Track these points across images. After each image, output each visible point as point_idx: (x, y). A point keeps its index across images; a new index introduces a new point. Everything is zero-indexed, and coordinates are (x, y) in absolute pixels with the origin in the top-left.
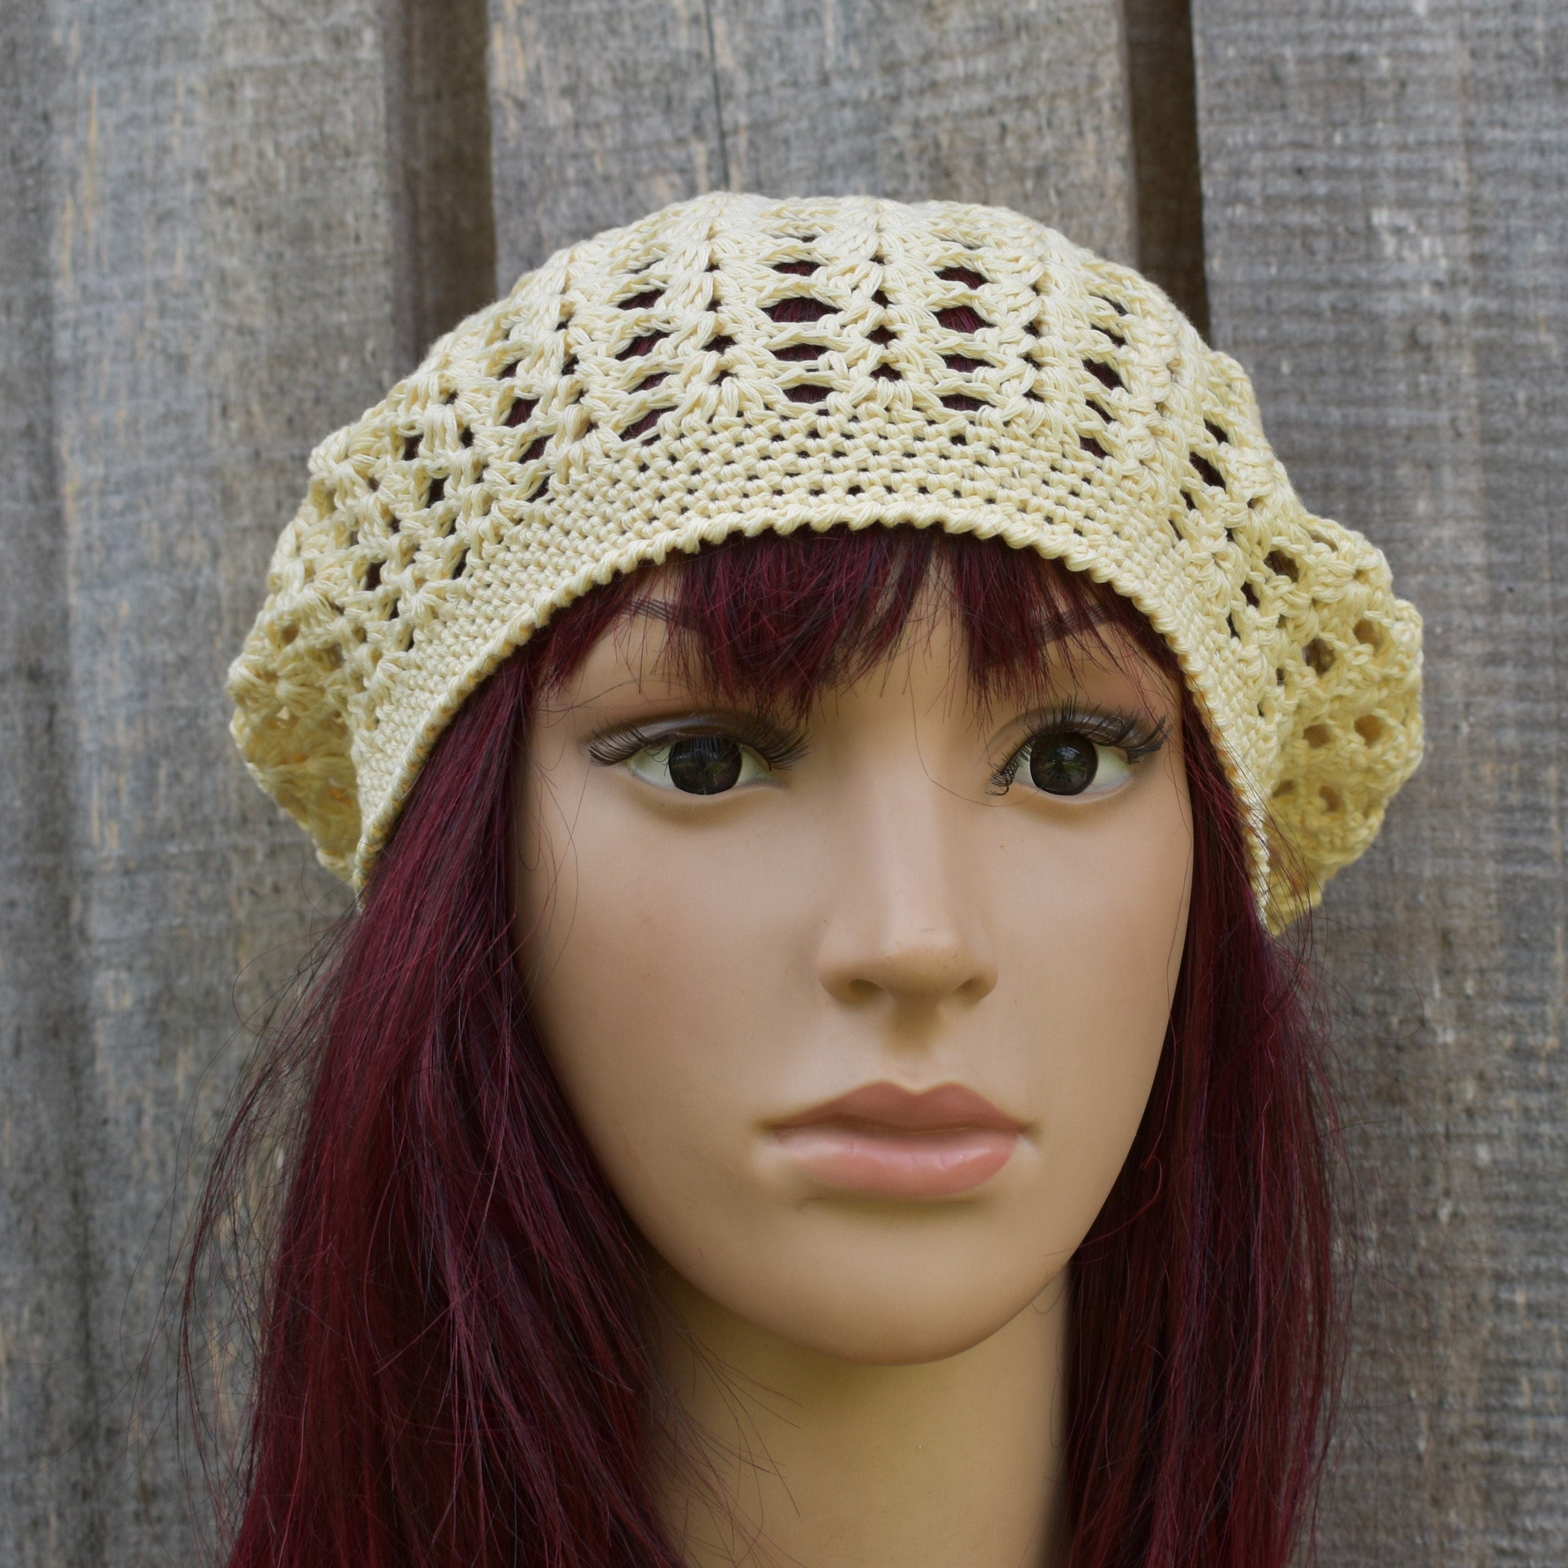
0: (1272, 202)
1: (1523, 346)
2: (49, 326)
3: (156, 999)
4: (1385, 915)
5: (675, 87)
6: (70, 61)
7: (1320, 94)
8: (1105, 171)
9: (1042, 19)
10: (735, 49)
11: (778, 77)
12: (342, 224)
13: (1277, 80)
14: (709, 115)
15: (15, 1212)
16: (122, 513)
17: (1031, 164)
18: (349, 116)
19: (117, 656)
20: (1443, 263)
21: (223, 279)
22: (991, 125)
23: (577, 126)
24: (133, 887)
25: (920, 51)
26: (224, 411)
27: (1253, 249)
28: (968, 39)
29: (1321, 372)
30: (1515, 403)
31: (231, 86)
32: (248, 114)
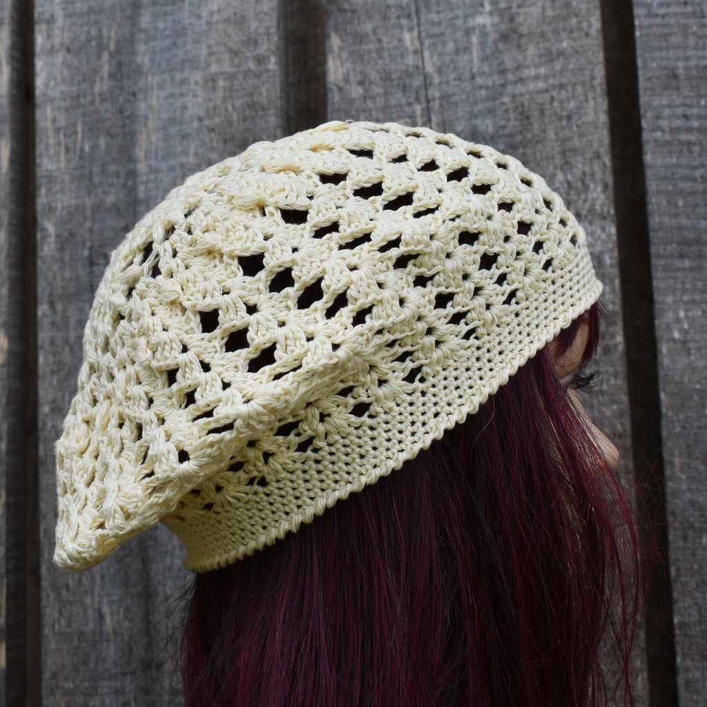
0: (673, 130)
2: (135, 183)
5: (407, 81)
6: (145, 70)
7: (694, 83)
8: (598, 116)
9: (569, 50)
10: (433, 64)
11: (452, 76)
13: (675, 77)
14: (422, 93)
15: (117, 567)
17: (565, 113)
18: (265, 93)
22: (547, 96)
23: (365, 98)
25: (515, 64)
27: (665, 151)
28: (536, 60)
29: (696, 205)
31: (214, 80)
32: (221, 93)
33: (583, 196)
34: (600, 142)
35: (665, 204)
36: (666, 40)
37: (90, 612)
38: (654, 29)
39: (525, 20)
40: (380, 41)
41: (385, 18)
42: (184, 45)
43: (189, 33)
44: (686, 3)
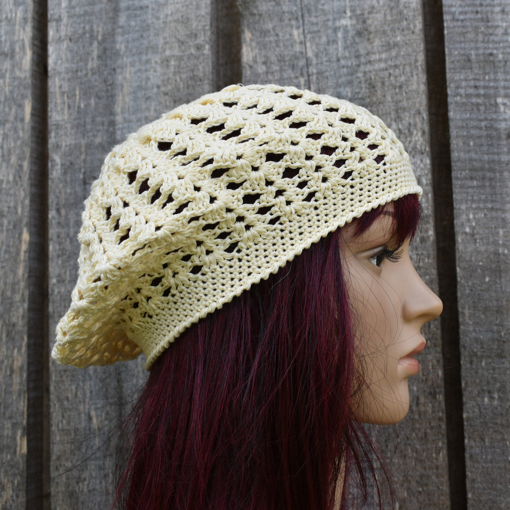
0: (468, 96)
2: (114, 129)
4: (500, 303)
5: (295, 62)
6: (122, 53)
7: (482, 65)
8: (419, 87)
10: (313, 51)
11: (325, 59)
13: (469, 61)
14: (305, 70)
15: (101, 385)
17: (398, 84)
18: (201, 70)
22: (386, 73)
23: (267, 73)
25: (366, 52)
27: (462, 110)
28: (380, 49)
29: (482, 145)
31: (167, 61)
32: (172, 69)
33: (409, 139)
34: (421, 104)
35: (461, 144)
36: (464, 36)
37: (83, 415)
38: (456, 29)
39: (373, 22)
40: (277, 35)
41: (281, 20)
42: (148, 37)
43: (152, 29)
44: (477, 12)
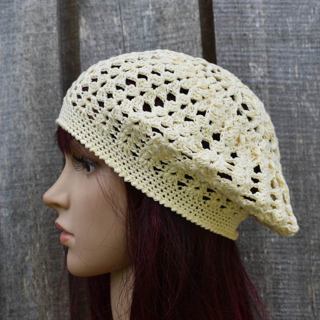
0: (230, 61)
1: (278, 89)
3: (13, 214)
5: (115, 39)
7: (239, 41)
8: (198, 55)
9: (186, 27)
10: (127, 32)
11: (135, 37)
12: (50, 64)
13: (231, 39)
14: (122, 44)
16: (6, 119)
18: (51, 43)
19: (5, 147)
20: (262, 73)
21: (26, 74)
22: (176, 46)
23: (97, 46)
24: (8, 192)
25: (163, 32)
26: (26, 100)
28: (172, 30)
30: (276, 99)
31: (28, 37)
32: (31, 43)
36: (227, 23)
38: (222, 18)
39: (167, 13)
40: (103, 21)
41: (105, 11)
42: (14, 21)
43: (16, 16)
44: (235, 7)
